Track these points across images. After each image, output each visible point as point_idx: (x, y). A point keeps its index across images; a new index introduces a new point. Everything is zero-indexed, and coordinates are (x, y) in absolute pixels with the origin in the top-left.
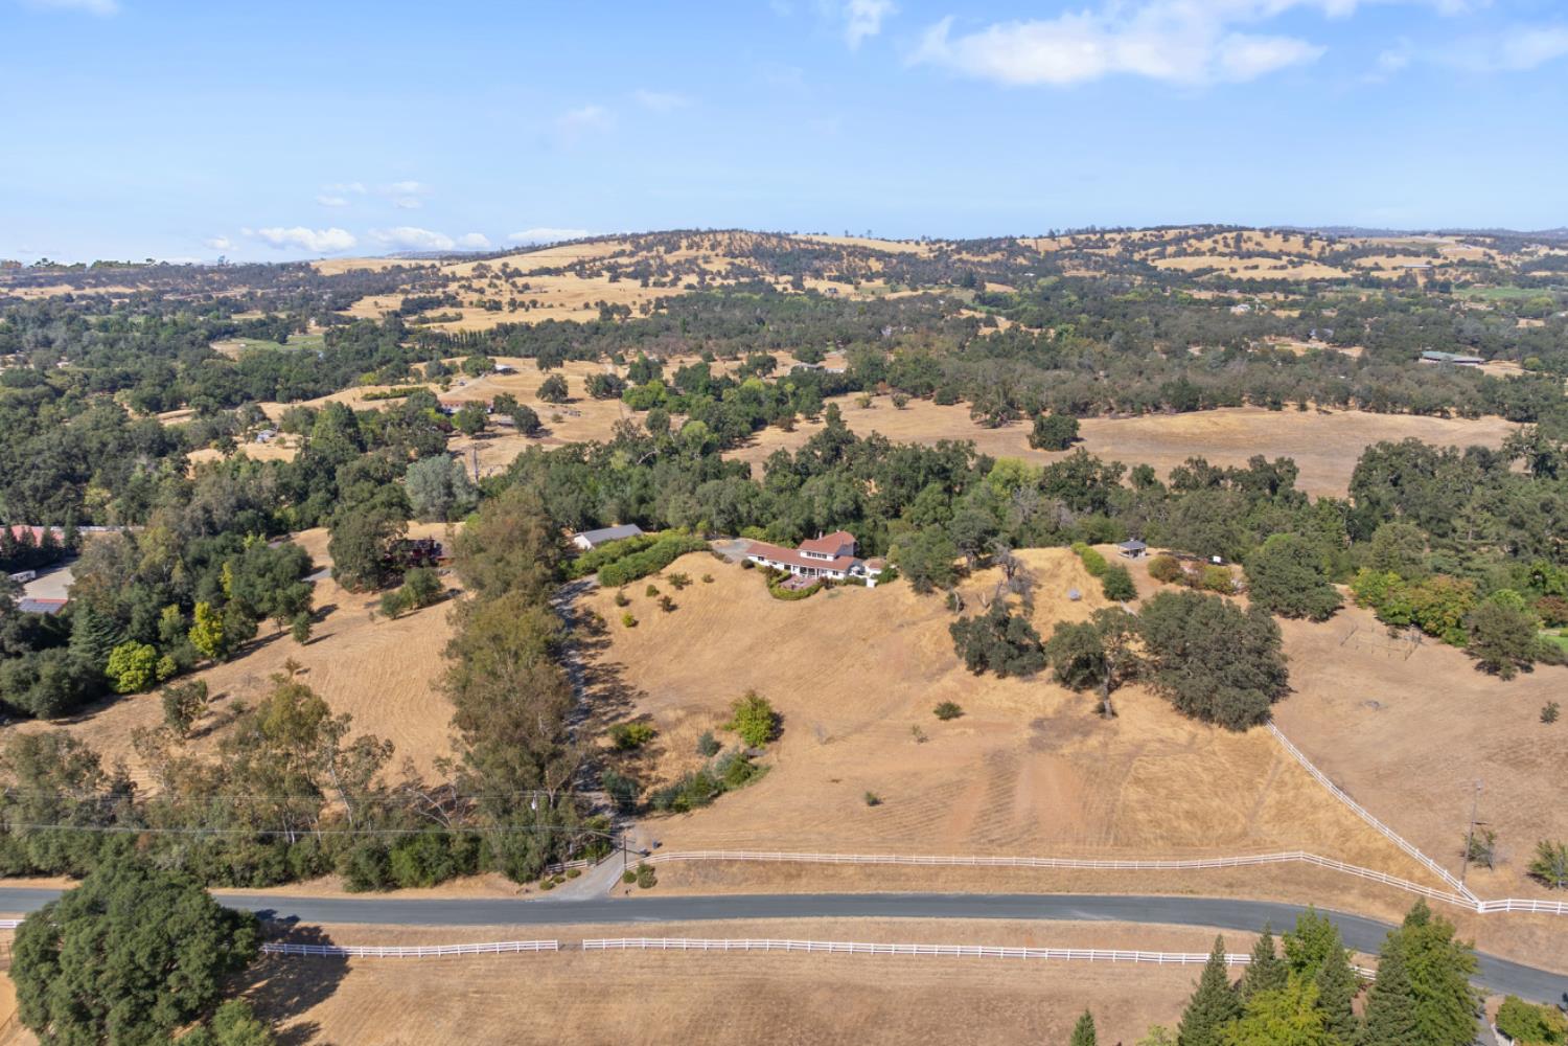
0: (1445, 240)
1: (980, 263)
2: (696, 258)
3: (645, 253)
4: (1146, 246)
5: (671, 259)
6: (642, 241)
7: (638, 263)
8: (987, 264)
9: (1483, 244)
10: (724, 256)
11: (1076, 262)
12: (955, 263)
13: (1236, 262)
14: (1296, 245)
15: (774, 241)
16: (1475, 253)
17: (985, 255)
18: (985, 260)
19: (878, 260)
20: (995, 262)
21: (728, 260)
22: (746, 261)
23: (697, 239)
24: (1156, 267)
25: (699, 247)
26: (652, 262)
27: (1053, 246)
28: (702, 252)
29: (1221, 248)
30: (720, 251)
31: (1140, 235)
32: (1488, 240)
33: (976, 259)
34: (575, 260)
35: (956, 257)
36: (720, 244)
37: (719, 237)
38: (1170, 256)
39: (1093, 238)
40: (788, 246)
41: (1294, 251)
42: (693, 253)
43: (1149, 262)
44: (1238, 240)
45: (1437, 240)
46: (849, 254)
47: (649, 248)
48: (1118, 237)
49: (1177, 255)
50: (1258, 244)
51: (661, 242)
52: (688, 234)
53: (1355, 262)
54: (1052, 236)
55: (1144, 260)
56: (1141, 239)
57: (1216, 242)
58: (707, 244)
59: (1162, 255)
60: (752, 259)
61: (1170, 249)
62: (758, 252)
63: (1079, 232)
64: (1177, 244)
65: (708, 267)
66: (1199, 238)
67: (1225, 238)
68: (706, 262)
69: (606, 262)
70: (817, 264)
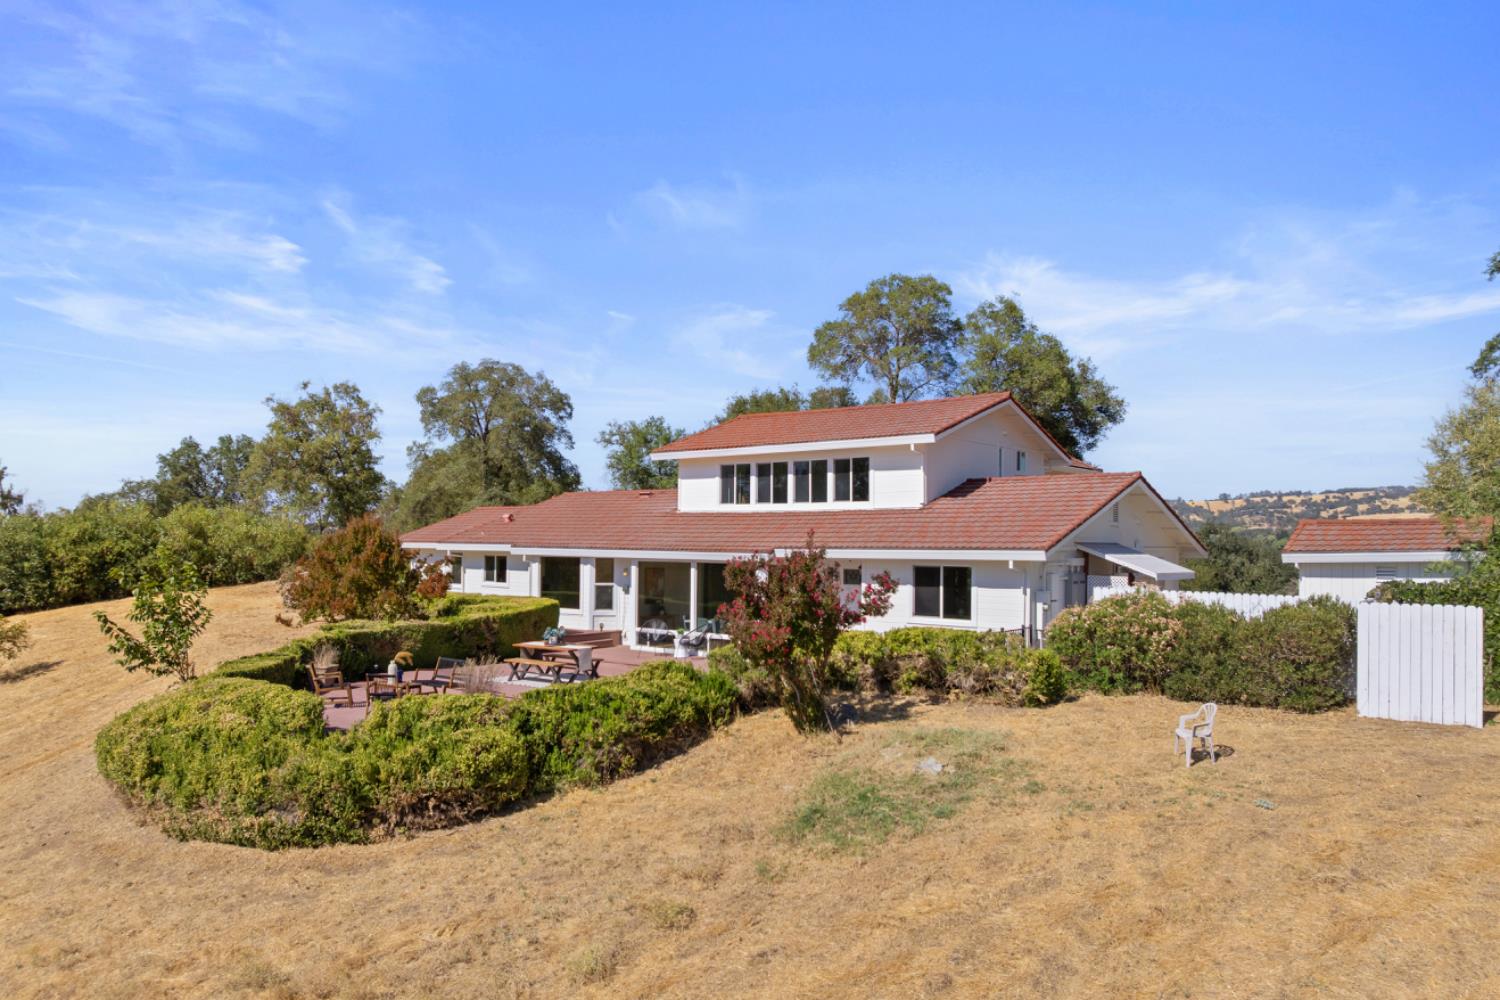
4: (1332, 506)
11: (1258, 518)
27: (1227, 507)
31: (1323, 497)
38: (1363, 513)
39: (1270, 500)
48: (1298, 500)
49: (1368, 512)
56: (1324, 500)
61: (1362, 507)
63: (1253, 495)
64: (1368, 503)
66: (1394, 497)
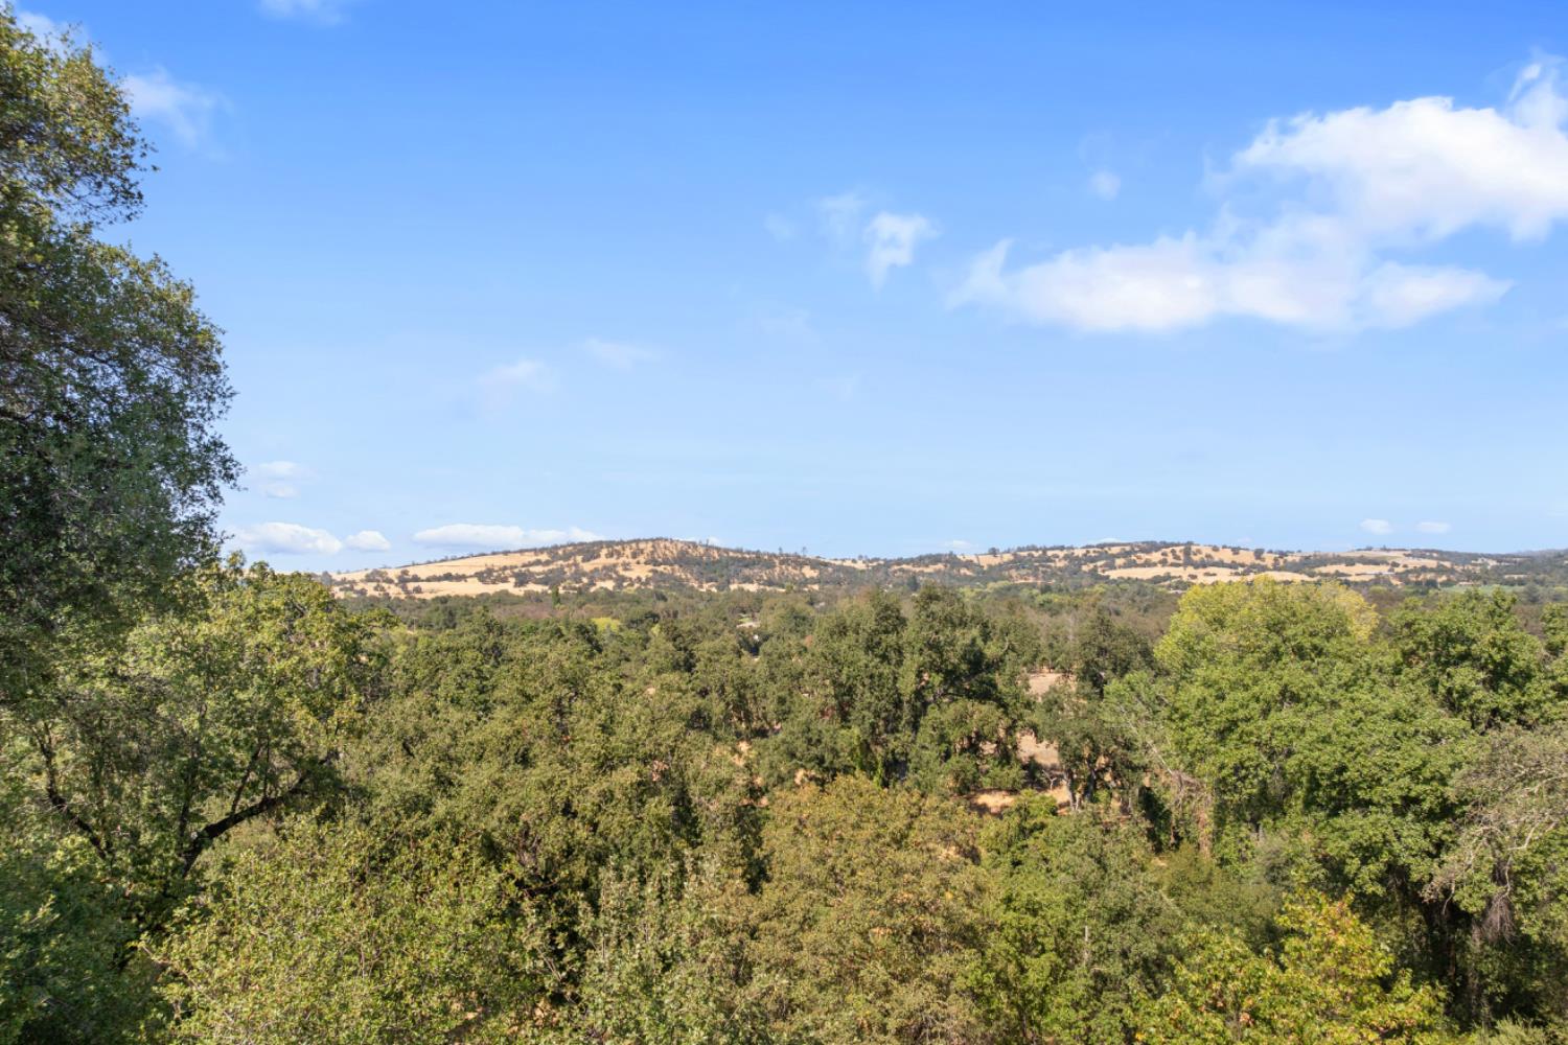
0: (1392, 554)
1: (922, 573)
2: (615, 565)
3: (561, 562)
5: (587, 567)
6: (560, 552)
7: (551, 571)
8: (930, 574)
9: (1431, 558)
10: (646, 563)
12: (895, 572)
13: (1191, 570)
14: (1247, 558)
15: (702, 550)
16: (1432, 564)
17: (927, 566)
18: (927, 570)
19: (813, 568)
20: (938, 572)
21: (650, 567)
22: (669, 568)
23: (618, 548)
24: (1108, 577)
25: (619, 555)
26: (566, 569)
28: (621, 560)
29: (1170, 559)
30: (642, 559)
32: (1435, 555)
33: (917, 570)
34: (483, 569)
35: (896, 568)
36: (642, 551)
37: (642, 546)
40: (716, 555)
41: (1248, 562)
42: (613, 561)
43: (1100, 573)
44: (1187, 552)
45: (1385, 554)
46: (782, 562)
47: (566, 557)
50: (1208, 556)
51: (579, 552)
52: (610, 544)
53: (1317, 570)
54: (994, 552)
55: (1095, 569)
57: (1164, 554)
58: (628, 552)
59: (1112, 567)
60: (676, 567)
62: (683, 559)
65: (627, 574)
67: (1173, 552)
68: (626, 569)
69: (516, 570)
70: (747, 572)
